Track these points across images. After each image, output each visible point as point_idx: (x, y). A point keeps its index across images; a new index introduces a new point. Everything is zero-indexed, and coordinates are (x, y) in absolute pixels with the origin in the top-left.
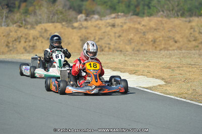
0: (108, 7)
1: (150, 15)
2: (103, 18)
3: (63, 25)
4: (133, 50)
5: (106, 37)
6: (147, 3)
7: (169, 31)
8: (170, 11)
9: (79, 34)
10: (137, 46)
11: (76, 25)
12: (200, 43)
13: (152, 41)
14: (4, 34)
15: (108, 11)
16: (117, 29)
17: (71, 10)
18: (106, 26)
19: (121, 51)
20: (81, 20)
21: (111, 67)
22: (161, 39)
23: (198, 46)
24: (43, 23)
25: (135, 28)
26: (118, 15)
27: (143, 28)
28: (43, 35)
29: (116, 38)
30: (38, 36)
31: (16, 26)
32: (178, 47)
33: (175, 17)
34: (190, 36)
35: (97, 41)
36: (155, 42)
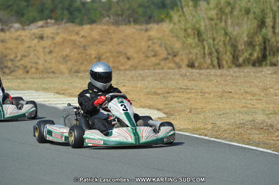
0: (13, 12)
1: (92, 22)
2: (26, 27)
4: (70, 71)
5: (32, 54)
6: (67, 6)
7: (119, 44)
8: (118, 15)
10: (75, 66)
12: (162, 60)
13: (95, 58)
15: (14, 18)
16: (47, 43)
18: (30, 38)
19: (53, 72)
22: (108, 54)
23: (159, 64)
25: (71, 40)
26: (47, 23)
27: (82, 40)
29: (45, 55)
32: (132, 66)
33: (126, 25)
34: (148, 50)
35: (18, 58)
36: (99, 59)
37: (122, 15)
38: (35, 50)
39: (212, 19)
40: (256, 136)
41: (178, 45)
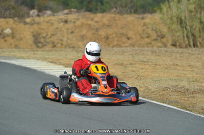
0: (60, 3)
1: (103, 11)
2: (55, 14)
3: (15, 20)
5: (59, 33)
7: (122, 28)
8: (123, 8)
9: (32, 30)
11: (28, 20)
12: (153, 40)
13: (105, 37)
15: (61, 7)
16: (70, 25)
17: (23, 6)
18: (58, 21)
19: (73, 47)
20: (34, 15)
21: (64, 63)
22: (114, 35)
23: (150, 43)
25: (87, 24)
26: (71, 11)
27: (95, 24)
29: (68, 34)
32: (131, 44)
33: (128, 14)
34: (143, 33)
35: (49, 36)
36: (107, 38)
37: (126, 7)
38: (61, 31)
39: (191, 12)
40: (174, 97)
41: (165, 30)
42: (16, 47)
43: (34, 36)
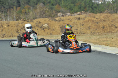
2: (72, 15)
3: (49, 19)
4: (91, 33)
5: (75, 26)
6: (91, 6)
7: (112, 21)
9: (59, 24)
10: (93, 31)
11: (57, 19)
13: (102, 27)
14: (15, 25)
16: (81, 21)
18: (74, 19)
19: (84, 33)
20: (60, 16)
22: (107, 26)
24: (38, 18)
25: (92, 20)
27: (96, 20)
28: (38, 25)
29: (81, 26)
30: (35, 26)
31: (22, 20)
33: (115, 13)
36: (104, 28)
37: (113, 9)
42: (51, 34)
43: (61, 28)
